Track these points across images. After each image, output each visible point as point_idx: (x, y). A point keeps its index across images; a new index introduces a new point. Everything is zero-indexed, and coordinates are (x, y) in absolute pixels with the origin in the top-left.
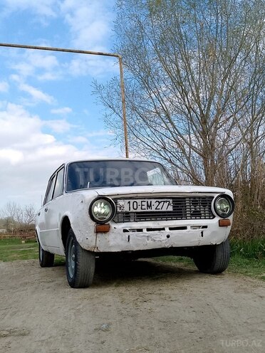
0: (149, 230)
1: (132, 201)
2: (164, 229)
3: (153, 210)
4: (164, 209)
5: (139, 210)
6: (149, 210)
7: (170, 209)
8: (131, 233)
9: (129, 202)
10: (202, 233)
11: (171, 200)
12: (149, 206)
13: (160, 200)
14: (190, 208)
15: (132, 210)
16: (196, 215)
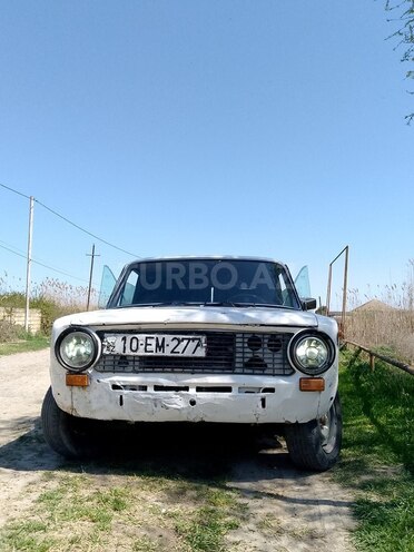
0: (157, 388)
1: (129, 337)
2: (187, 389)
3: (167, 353)
4: (188, 353)
5: (141, 352)
6: (160, 354)
7: (201, 353)
8: (125, 392)
9: (124, 339)
10: (263, 400)
11: (203, 339)
12: (160, 347)
13: (181, 337)
14: (243, 352)
15: (128, 352)
16: (256, 366)
